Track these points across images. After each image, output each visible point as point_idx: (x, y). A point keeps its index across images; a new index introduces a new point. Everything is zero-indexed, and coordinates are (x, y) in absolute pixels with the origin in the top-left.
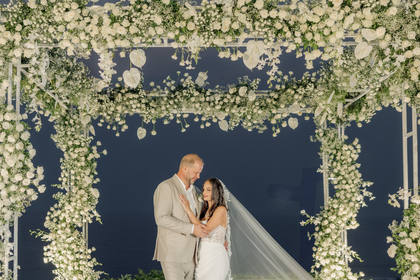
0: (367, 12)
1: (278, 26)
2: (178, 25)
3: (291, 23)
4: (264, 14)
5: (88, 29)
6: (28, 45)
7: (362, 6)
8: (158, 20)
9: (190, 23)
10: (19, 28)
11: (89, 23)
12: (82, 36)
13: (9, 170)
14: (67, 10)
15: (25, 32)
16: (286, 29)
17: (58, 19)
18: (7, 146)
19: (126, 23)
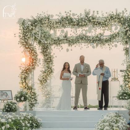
0: (116, 19)
1: (96, 23)
2: (72, 23)
3: (99, 22)
4: (92, 20)
5: (50, 25)
6: (36, 29)
7: (116, 18)
8: (67, 22)
9: (75, 23)
10: (34, 25)
11: (50, 24)
12: (49, 27)
13: (32, 59)
14: (45, 21)
15: (36, 26)
16: (98, 24)
17: (43, 23)
18: (32, 54)
19: (59, 23)
